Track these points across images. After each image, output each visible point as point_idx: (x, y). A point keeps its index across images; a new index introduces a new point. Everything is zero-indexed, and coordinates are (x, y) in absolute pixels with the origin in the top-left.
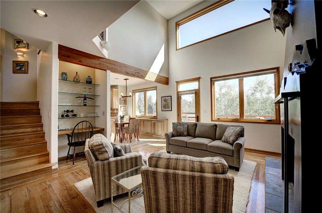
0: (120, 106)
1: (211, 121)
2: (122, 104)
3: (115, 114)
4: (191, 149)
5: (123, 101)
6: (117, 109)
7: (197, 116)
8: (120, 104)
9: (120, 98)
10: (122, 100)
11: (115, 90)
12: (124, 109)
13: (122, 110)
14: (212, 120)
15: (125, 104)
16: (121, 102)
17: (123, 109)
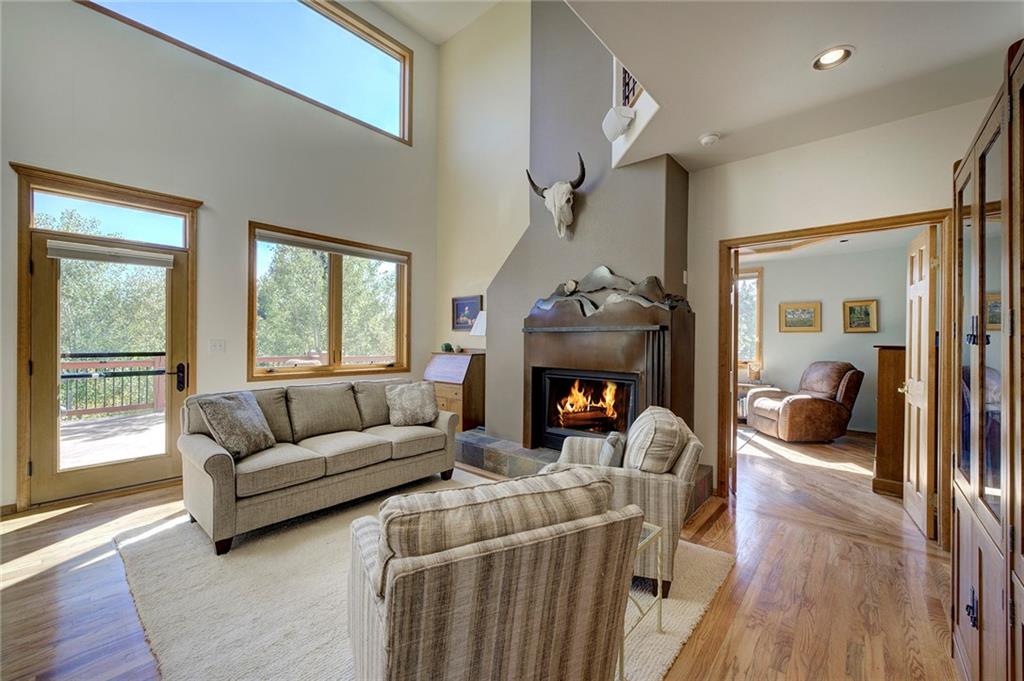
1: (248, 381)
4: (341, 478)
7: (181, 368)
14: (251, 378)
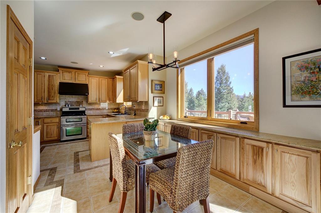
0: (151, 96)
2: (156, 91)
3: (143, 113)
5: (159, 86)
6: (147, 103)
8: (152, 92)
9: (152, 81)
10: (156, 84)
11: (142, 64)
12: (161, 103)
13: (156, 104)
15: (162, 93)
16: (153, 88)
17: (158, 102)
